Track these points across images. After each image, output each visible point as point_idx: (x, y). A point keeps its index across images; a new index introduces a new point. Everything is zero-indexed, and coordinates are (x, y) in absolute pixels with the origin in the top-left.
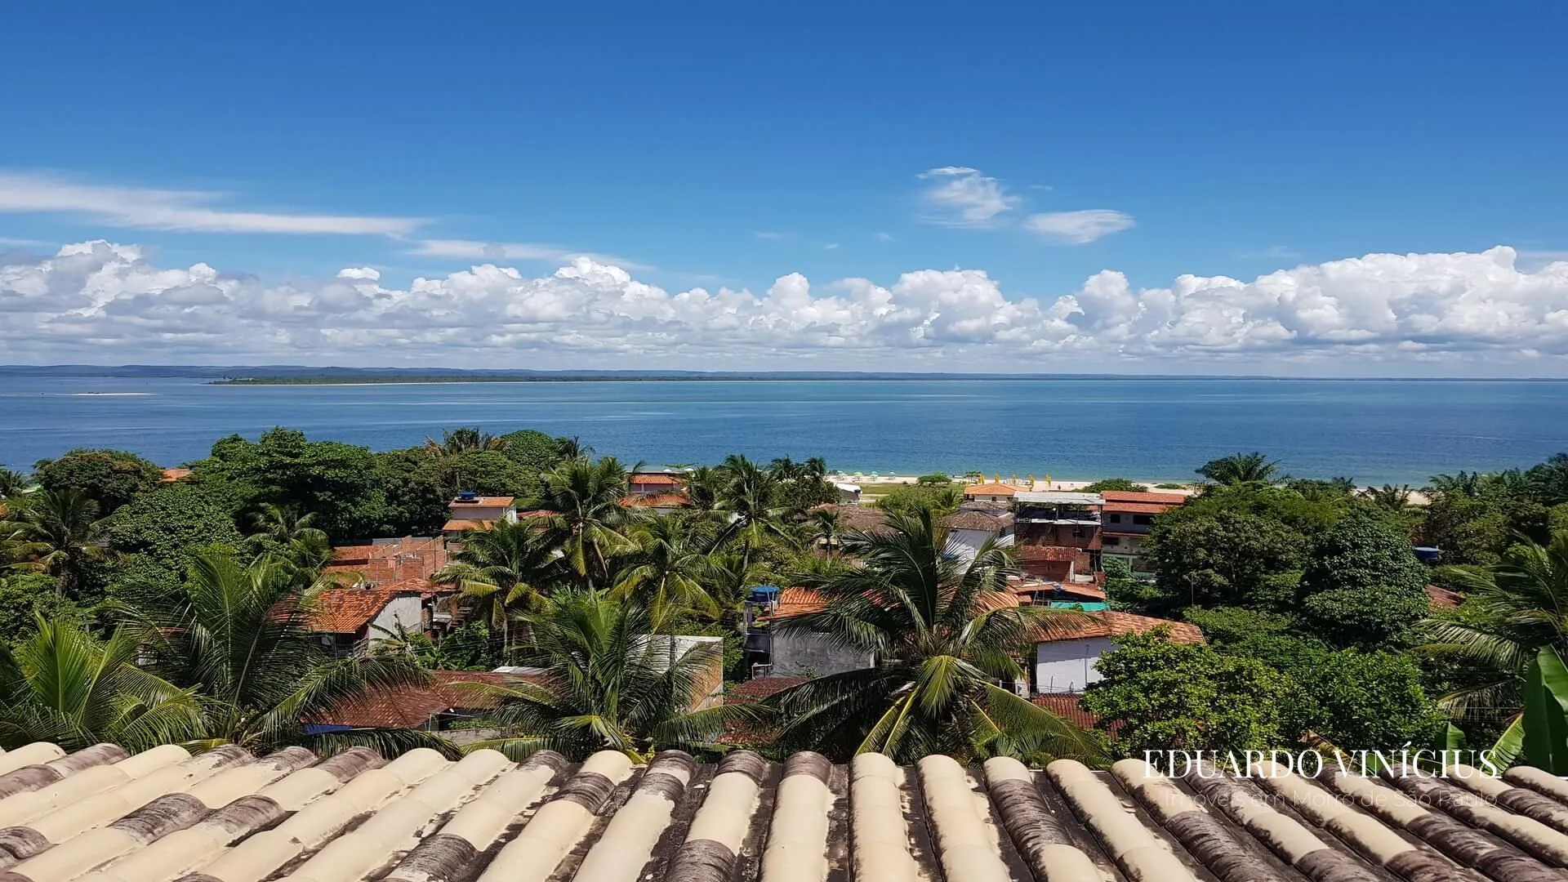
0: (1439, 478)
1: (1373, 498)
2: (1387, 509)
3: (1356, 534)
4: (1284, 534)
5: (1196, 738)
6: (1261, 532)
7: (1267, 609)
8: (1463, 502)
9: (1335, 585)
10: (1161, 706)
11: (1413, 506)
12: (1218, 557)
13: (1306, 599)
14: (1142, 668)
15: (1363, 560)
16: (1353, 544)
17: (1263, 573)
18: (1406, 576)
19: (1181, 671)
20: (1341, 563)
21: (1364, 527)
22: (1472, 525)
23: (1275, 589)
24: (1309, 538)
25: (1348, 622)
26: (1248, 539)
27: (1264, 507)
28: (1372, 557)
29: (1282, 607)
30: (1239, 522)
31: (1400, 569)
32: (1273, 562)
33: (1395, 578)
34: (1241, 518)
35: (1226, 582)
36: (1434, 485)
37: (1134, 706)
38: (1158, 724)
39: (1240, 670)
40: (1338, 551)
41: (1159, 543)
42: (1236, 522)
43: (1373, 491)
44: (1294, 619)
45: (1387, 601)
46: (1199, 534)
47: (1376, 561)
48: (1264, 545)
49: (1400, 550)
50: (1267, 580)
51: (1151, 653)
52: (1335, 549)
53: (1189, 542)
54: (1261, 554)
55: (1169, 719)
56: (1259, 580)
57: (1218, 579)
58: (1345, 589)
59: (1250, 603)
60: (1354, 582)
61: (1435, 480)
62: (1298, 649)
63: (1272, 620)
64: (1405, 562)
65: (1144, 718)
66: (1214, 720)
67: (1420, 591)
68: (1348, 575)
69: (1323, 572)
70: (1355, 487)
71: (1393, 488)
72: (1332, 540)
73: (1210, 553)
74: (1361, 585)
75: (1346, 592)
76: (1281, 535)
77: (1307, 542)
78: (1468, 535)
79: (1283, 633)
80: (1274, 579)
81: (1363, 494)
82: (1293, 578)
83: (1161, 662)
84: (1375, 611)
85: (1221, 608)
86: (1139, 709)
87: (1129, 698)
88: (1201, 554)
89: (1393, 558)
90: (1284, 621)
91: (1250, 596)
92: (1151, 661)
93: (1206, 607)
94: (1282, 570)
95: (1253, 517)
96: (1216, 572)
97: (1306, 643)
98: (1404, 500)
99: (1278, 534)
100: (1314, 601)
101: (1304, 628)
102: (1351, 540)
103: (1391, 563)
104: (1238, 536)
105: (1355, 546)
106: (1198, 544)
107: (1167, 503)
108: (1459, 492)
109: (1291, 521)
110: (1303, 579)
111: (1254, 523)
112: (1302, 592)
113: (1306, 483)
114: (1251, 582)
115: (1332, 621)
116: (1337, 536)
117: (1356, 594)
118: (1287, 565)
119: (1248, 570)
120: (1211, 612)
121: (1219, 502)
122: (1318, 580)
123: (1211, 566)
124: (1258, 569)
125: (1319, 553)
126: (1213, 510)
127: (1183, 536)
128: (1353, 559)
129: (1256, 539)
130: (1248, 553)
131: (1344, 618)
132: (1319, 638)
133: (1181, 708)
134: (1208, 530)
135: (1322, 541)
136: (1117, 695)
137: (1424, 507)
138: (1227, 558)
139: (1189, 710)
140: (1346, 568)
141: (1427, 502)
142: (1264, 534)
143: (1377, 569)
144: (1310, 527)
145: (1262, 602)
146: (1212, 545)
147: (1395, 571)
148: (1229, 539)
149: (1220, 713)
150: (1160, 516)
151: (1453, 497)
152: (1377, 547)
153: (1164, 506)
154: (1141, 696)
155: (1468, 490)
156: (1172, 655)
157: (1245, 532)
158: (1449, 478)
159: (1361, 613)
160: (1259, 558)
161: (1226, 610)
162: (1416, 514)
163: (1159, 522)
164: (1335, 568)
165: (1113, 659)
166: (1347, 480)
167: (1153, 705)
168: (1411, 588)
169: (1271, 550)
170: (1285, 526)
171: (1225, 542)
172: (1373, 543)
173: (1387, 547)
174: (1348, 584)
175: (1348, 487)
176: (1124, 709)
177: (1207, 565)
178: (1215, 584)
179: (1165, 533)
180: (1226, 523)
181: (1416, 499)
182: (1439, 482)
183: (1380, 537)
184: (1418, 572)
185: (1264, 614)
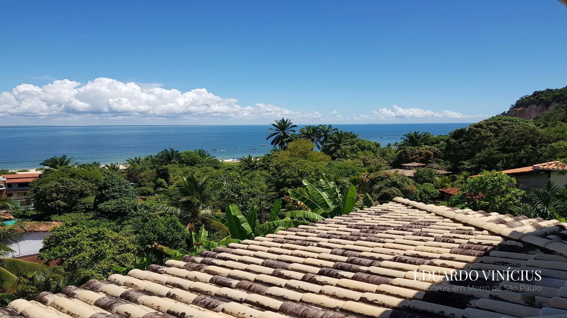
0: (128, 160)
1: (107, 168)
2: (113, 172)
3: (112, 181)
4: (85, 184)
5: (89, 259)
6: (77, 184)
7: (82, 212)
8: (138, 167)
9: (107, 199)
10: (74, 251)
11: (121, 170)
12: (62, 195)
13: (99, 206)
14: (63, 238)
15: (116, 190)
16: (112, 185)
17: (79, 199)
18: (130, 193)
19: (78, 237)
20: (108, 191)
21: (114, 178)
22: (143, 174)
23: (84, 204)
24: (94, 184)
25: (114, 211)
26: (72, 187)
27: (75, 175)
28: (119, 188)
29: (88, 210)
30: (68, 182)
31: (128, 191)
32: (82, 194)
33: (127, 194)
34: (68, 180)
35: (66, 204)
36: (127, 162)
37: (63, 253)
38: (74, 258)
39: (99, 232)
40: (108, 188)
41: (34, 193)
42: (66, 182)
43: (108, 166)
44: (94, 213)
45: (127, 202)
46: (52, 187)
47: (120, 189)
48: (79, 189)
49: (127, 185)
50: (81, 201)
51: (66, 233)
52: (105, 187)
53: (48, 191)
54: (78, 193)
55: (77, 255)
56: (78, 202)
57: (62, 204)
58: (111, 200)
59: (76, 211)
60: (114, 197)
61: (127, 160)
62: (99, 224)
63: (86, 215)
64: (129, 188)
65: (68, 256)
66: (93, 252)
67: (135, 197)
68: (112, 195)
69: (103, 195)
70: (100, 165)
71: (114, 164)
72: (104, 184)
73: (58, 195)
74: (116, 198)
75: (112, 201)
76: (84, 184)
77: (93, 186)
78: (141, 178)
79: (92, 219)
80: (83, 200)
81: (104, 167)
82: (91, 199)
83: (70, 235)
84: (123, 206)
85: (65, 214)
86: (66, 254)
87: (61, 250)
88: (54, 195)
89: (125, 188)
90: (91, 215)
91: (76, 208)
92: (66, 235)
93: (60, 215)
94: (85, 197)
95: (72, 179)
96: (62, 201)
97: (101, 221)
98: (118, 168)
99: (83, 184)
100: (101, 206)
101: (99, 216)
102: (111, 184)
103: (125, 189)
104: (68, 187)
105: (113, 185)
106: (52, 192)
107: (34, 177)
108: (135, 163)
109: (86, 179)
110: (95, 199)
111: (73, 181)
112: (96, 204)
113: (84, 165)
114: (75, 203)
115: (109, 212)
116: (106, 183)
117: (116, 201)
118: (87, 195)
119: (74, 198)
120: (62, 216)
121: (57, 175)
122: (101, 198)
123: (59, 199)
124: (76, 198)
125: (100, 189)
126: (56, 178)
127: (45, 189)
128: (113, 190)
129: (75, 187)
130: (73, 193)
131: (113, 210)
132: (105, 218)
133: (81, 250)
134: (56, 186)
135: (101, 185)
136: (56, 250)
137: (125, 170)
138: (65, 195)
139: (84, 250)
140: (110, 193)
141: (125, 168)
142: (77, 185)
143: (120, 192)
144: (93, 180)
145: (81, 209)
146: (58, 191)
147: (127, 192)
148: (64, 188)
149: (95, 249)
150: (33, 183)
151: (135, 165)
152: (120, 184)
153: (33, 179)
154: (65, 249)
155: (138, 162)
156: (74, 232)
157: (71, 185)
158: (132, 160)
159: (118, 207)
160: (77, 194)
161: (68, 215)
162: (122, 172)
163: (33, 185)
164: (107, 194)
165: (50, 238)
166: (97, 163)
167: (70, 251)
168: (133, 197)
169: (81, 190)
170: (85, 181)
171: (63, 190)
172: (118, 184)
173: (123, 184)
174: (112, 198)
175: (98, 165)
176: (60, 255)
177: (57, 199)
178: (62, 206)
179: (37, 189)
180: (63, 182)
181: (122, 167)
182: (129, 161)
183: (120, 181)
184: (134, 191)
185: (82, 214)
